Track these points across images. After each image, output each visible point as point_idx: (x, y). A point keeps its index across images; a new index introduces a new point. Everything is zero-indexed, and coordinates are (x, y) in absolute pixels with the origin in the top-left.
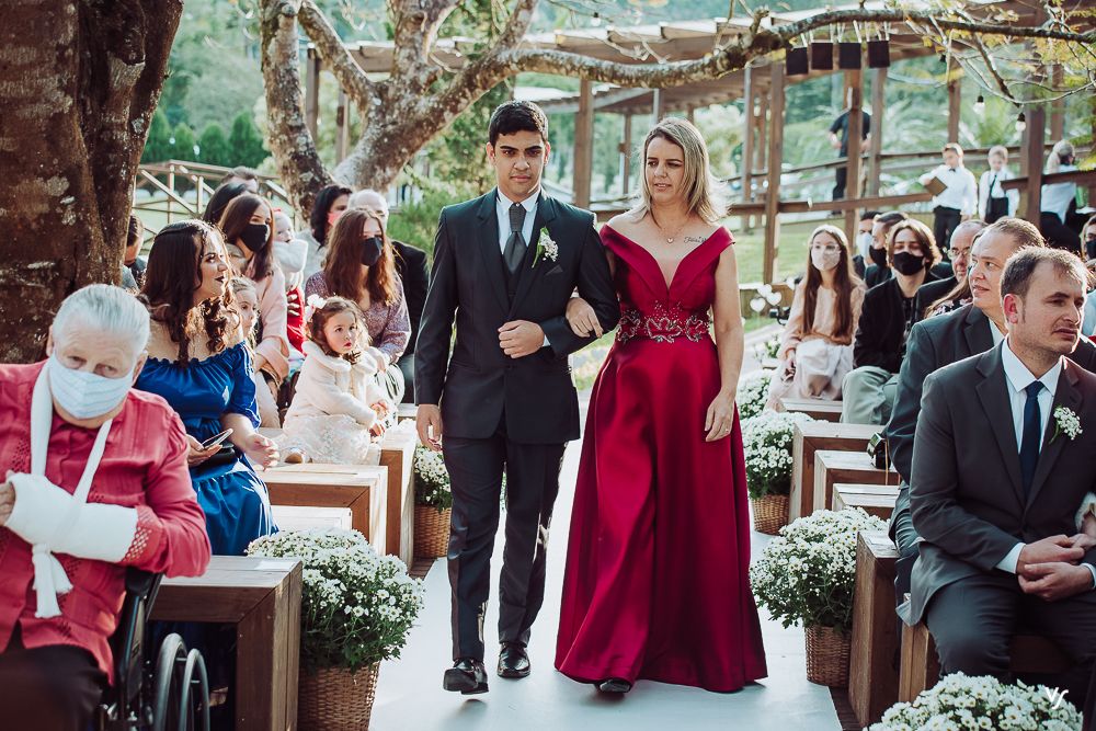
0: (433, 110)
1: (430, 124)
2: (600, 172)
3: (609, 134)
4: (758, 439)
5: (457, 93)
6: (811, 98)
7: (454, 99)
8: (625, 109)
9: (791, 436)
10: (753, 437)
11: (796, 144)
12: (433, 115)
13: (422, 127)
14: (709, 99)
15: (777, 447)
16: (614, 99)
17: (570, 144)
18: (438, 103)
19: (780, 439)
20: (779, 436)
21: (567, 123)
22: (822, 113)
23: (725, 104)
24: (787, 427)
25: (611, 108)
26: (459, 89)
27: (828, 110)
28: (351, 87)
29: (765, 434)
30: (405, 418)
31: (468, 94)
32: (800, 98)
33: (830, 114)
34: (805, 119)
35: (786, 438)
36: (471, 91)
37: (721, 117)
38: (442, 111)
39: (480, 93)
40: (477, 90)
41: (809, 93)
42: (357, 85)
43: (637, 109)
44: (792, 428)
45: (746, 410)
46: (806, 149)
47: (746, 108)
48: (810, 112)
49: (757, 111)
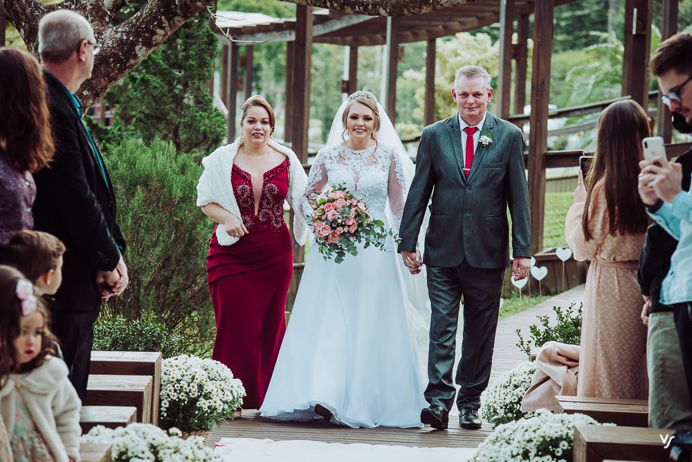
0: (121, 43)
1: (117, 60)
2: (316, 116)
3: (327, 68)
4: (529, 446)
5: (151, 22)
6: (580, 18)
7: (148, 30)
8: (349, 38)
9: (570, 442)
10: (523, 444)
11: (563, 78)
12: (122, 49)
13: (108, 64)
14: (455, 24)
15: (554, 456)
16: (337, 25)
17: (278, 81)
18: (128, 34)
19: (557, 446)
20: (555, 442)
21: (274, 55)
22: (595, 40)
23: (474, 31)
24: (566, 431)
25: (331, 38)
26: (153, 17)
27: (604, 35)
28: (16, 12)
29: (537, 439)
30: (95, 424)
31: (166, 24)
32: (566, 19)
33: (605, 41)
34: (573, 46)
35: (564, 445)
36: (169, 20)
37: (468, 47)
38: (133, 44)
39: (179, 21)
40: (176, 19)
41: (579, 13)
42: (24, 9)
43: (365, 38)
44: (571, 433)
45: (511, 410)
46: (576, 85)
47: (501, 34)
48: (578, 38)
49: (515, 38)
